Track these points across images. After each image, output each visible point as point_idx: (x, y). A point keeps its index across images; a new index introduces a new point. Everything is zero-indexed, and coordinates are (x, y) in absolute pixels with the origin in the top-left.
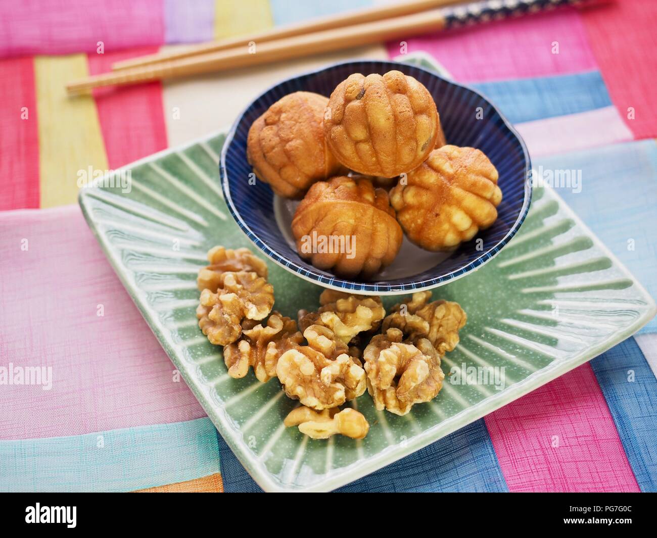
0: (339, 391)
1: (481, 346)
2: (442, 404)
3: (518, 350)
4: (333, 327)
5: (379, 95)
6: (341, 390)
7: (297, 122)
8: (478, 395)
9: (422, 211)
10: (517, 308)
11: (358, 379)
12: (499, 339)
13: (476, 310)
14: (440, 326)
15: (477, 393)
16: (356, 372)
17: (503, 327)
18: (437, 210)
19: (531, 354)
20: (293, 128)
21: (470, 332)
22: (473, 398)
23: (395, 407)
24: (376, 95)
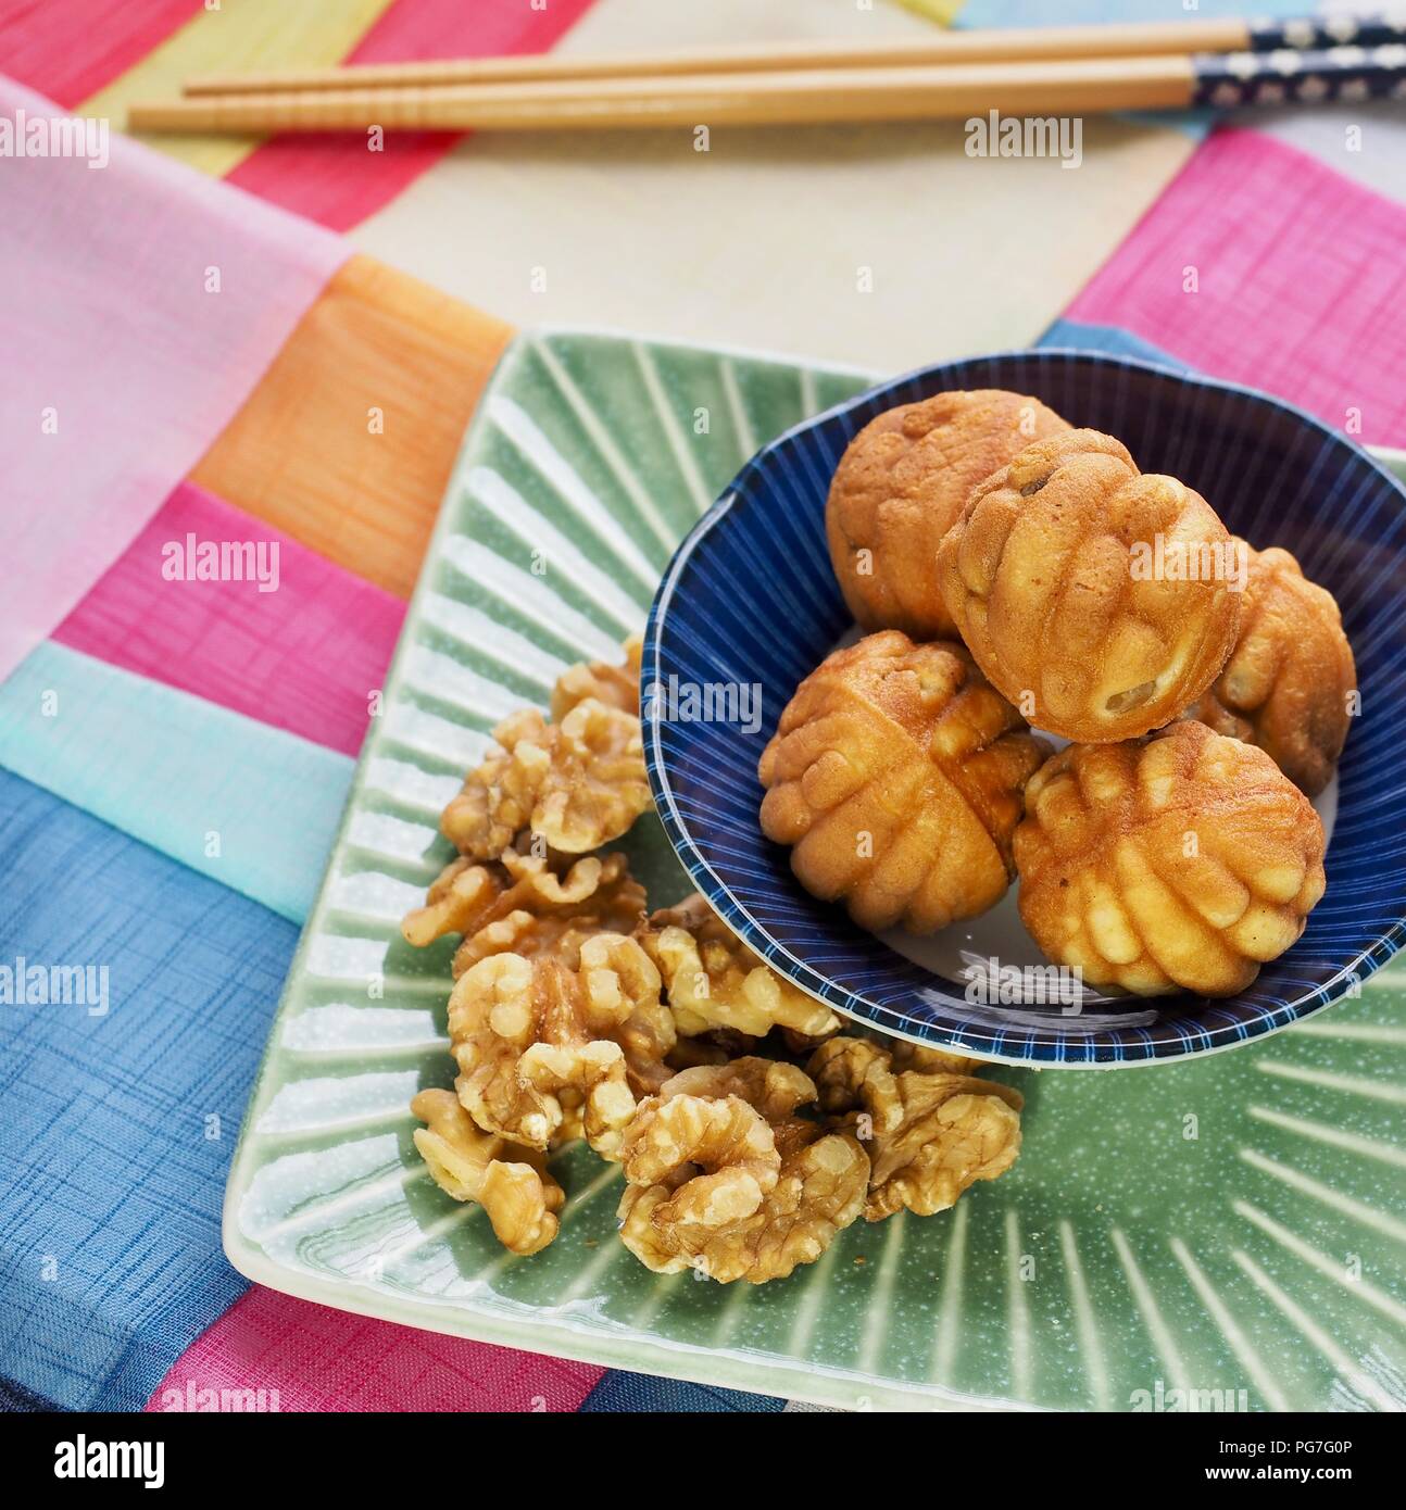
0: (540, 1116)
1: (1003, 1252)
2: (760, 1310)
3: (1056, 1322)
4: (672, 974)
5: (1058, 512)
6: (545, 1116)
7: (949, 464)
8: (845, 1350)
9: (1046, 851)
10: (1181, 1233)
11: (606, 1120)
12: (1056, 1268)
13: (1094, 1169)
14: (935, 1141)
15: (851, 1345)
16: (613, 1101)
17: (1104, 1249)
18: (1069, 870)
19: (1066, 1352)
20: (930, 472)
21: (1024, 1207)
22: (828, 1346)
23: (640, 1239)
24: (1051, 508)
